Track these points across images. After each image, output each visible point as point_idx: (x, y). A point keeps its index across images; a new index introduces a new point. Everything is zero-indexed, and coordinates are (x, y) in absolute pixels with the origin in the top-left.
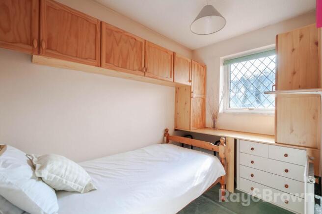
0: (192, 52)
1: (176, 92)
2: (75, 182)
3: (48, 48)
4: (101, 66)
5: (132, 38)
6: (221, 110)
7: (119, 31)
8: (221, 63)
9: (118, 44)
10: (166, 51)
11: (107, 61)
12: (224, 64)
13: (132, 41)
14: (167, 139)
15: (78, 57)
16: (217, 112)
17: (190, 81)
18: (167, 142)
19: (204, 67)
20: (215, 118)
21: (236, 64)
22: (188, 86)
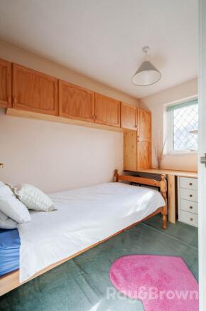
0: (139, 100)
1: (124, 137)
2: (42, 203)
3: (19, 102)
4: (58, 115)
5: (84, 91)
6: (165, 152)
7: (72, 86)
8: (165, 109)
9: (72, 96)
10: (114, 101)
11: (64, 111)
12: (167, 110)
13: (84, 94)
14: (117, 178)
15: (40, 108)
16: (161, 154)
17: (136, 127)
18: (117, 181)
19: (149, 114)
20: (159, 159)
21: (178, 110)
22: (134, 131)
